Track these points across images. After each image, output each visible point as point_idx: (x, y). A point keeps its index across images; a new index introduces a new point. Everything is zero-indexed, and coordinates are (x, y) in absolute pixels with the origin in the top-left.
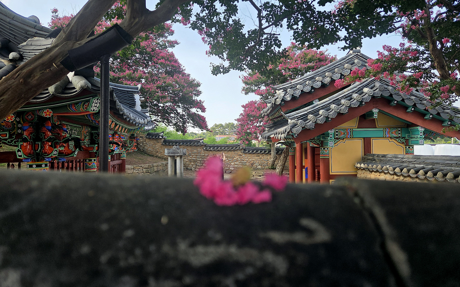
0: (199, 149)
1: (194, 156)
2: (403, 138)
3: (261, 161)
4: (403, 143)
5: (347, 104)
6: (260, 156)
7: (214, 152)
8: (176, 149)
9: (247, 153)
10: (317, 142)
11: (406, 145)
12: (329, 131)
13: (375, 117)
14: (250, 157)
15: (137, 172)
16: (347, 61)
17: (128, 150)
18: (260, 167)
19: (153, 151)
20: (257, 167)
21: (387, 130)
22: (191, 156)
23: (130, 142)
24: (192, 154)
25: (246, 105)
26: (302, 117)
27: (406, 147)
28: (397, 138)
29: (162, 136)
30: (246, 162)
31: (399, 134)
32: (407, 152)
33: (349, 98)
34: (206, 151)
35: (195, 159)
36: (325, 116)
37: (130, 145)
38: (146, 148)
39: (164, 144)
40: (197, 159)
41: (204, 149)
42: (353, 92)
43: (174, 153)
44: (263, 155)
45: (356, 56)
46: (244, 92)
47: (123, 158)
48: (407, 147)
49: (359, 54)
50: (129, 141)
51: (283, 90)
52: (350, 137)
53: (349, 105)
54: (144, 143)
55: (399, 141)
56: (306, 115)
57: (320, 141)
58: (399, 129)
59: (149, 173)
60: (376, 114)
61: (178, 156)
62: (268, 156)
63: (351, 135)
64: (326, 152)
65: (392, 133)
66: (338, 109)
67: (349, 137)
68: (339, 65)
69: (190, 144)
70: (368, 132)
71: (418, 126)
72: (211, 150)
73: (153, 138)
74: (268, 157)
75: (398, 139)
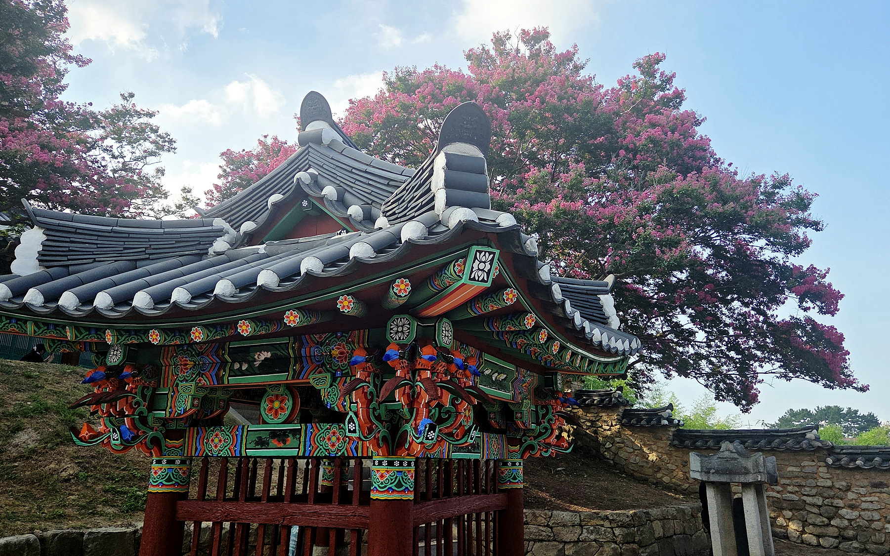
0: (806, 463)
1: (790, 488)
7: (873, 474)
15: (592, 537)
17: (531, 447)
19: (645, 464)
22: (779, 488)
23: (537, 412)
24: (783, 481)
29: (667, 419)
34: (838, 472)
35: (795, 497)
38: (622, 454)
39: (676, 442)
40: (805, 498)
41: (830, 461)
47: (508, 486)
54: (617, 439)
59: (635, 546)
61: (746, 485)
69: (770, 443)
72: (858, 468)
73: (642, 426)
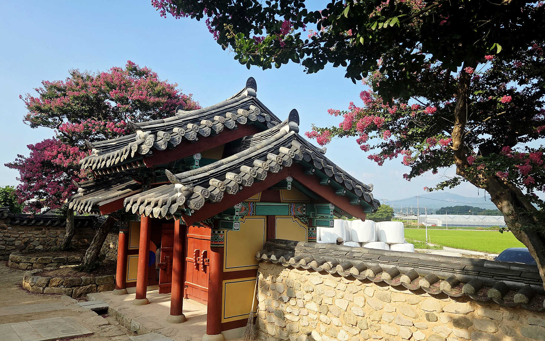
2: (306, 216)
3: (45, 238)
4: (306, 223)
5: (265, 167)
6: (44, 229)
9: (17, 224)
10: (209, 222)
11: (309, 226)
13: (289, 188)
14: (23, 231)
16: (241, 105)
20: (36, 248)
21: (293, 206)
27: (309, 229)
28: (301, 216)
31: (304, 211)
32: (310, 235)
33: (263, 158)
42: (268, 150)
44: (50, 227)
46: (29, 123)
48: (311, 229)
49: (254, 98)
51: (150, 132)
52: (253, 215)
53: (268, 169)
55: (303, 221)
57: (213, 220)
58: (305, 205)
60: (290, 184)
63: (253, 212)
64: (222, 236)
65: (297, 211)
66: (255, 174)
67: (251, 214)
68: (232, 109)
70: (271, 208)
71: (329, 202)
75: (301, 218)
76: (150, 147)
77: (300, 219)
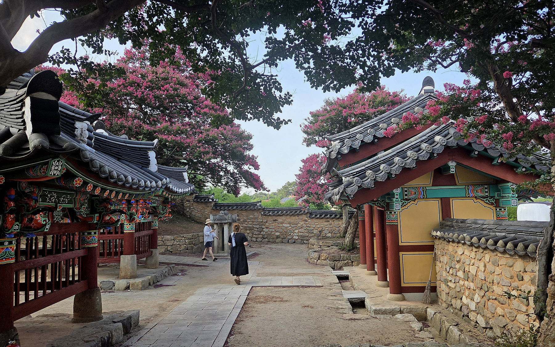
0: (256, 214)
1: (250, 223)
2: (492, 197)
3: (332, 228)
4: (492, 204)
5: (413, 157)
6: (330, 221)
7: (274, 217)
8: (224, 215)
9: (313, 218)
10: (382, 205)
11: (496, 207)
12: (395, 191)
13: (452, 171)
14: (318, 223)
15: (178, 243)
16: (418, 103)
17: (161, 217)
18: (330, 235)
19: (201, 217)
20: (327, 235)
21: (470, 188)
22: (246, 223)
23: (163, 208)
24: (248, 220)
25: (307, 159)
26: (358, 173)
27: (496, 210)
28: (484, 197)
29: (212, 199)
30: (313, 228)
31: (486, 192)
32: (498, 215)
33: (416, 149)
34: (264, 216)
35: (251, 226)
36: (387, 172)
37: (163, 211)
38: (193, 213)
39: (214, 208)
40: (254, 226)
41: (262, 213)
42: (422, 141)
43: (221, 220)
44: (334, 220)
45: (429, 97)
46: (305, 144)
47: (154, 228)
48: (498, 209)
49: (432, 94)
50: (161, 207)
51: (339, 141)
52: (424, 198)
53: (416, 158)
54: (192, 207)
55: (487, 202)
56: (364, 171)
57: (385, 203)
58: (486, 186)
59: (192, 245)
60: (453, 168)
61: (225, 223)
62: (339, 221)
63: (424, 195)
64: (393, 216)
65: (477, 192)
66: (403, 163)
67: (422, 198)
68: (408, 109)
69: (246, 207)
70: (445, 191)
71: (508, 182)
72: (270, 215)
73: (202, 202)
74: (340, 223)
75: (485, 199)
76: (337, 152)
77: (482, 200)
